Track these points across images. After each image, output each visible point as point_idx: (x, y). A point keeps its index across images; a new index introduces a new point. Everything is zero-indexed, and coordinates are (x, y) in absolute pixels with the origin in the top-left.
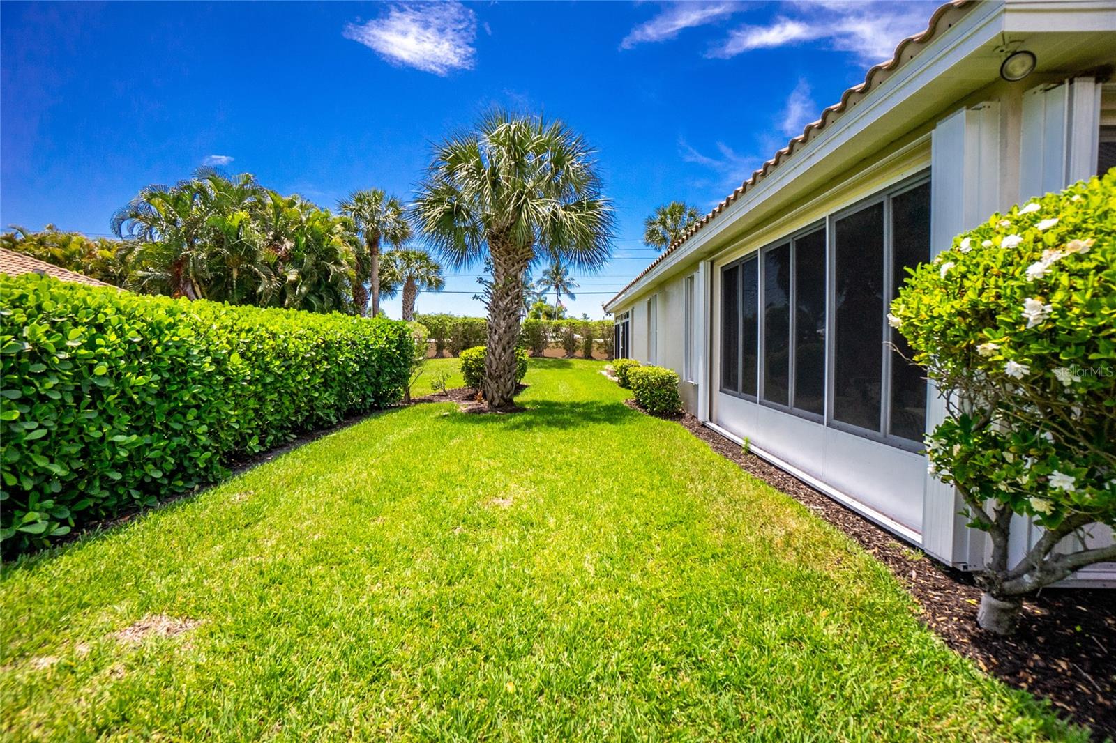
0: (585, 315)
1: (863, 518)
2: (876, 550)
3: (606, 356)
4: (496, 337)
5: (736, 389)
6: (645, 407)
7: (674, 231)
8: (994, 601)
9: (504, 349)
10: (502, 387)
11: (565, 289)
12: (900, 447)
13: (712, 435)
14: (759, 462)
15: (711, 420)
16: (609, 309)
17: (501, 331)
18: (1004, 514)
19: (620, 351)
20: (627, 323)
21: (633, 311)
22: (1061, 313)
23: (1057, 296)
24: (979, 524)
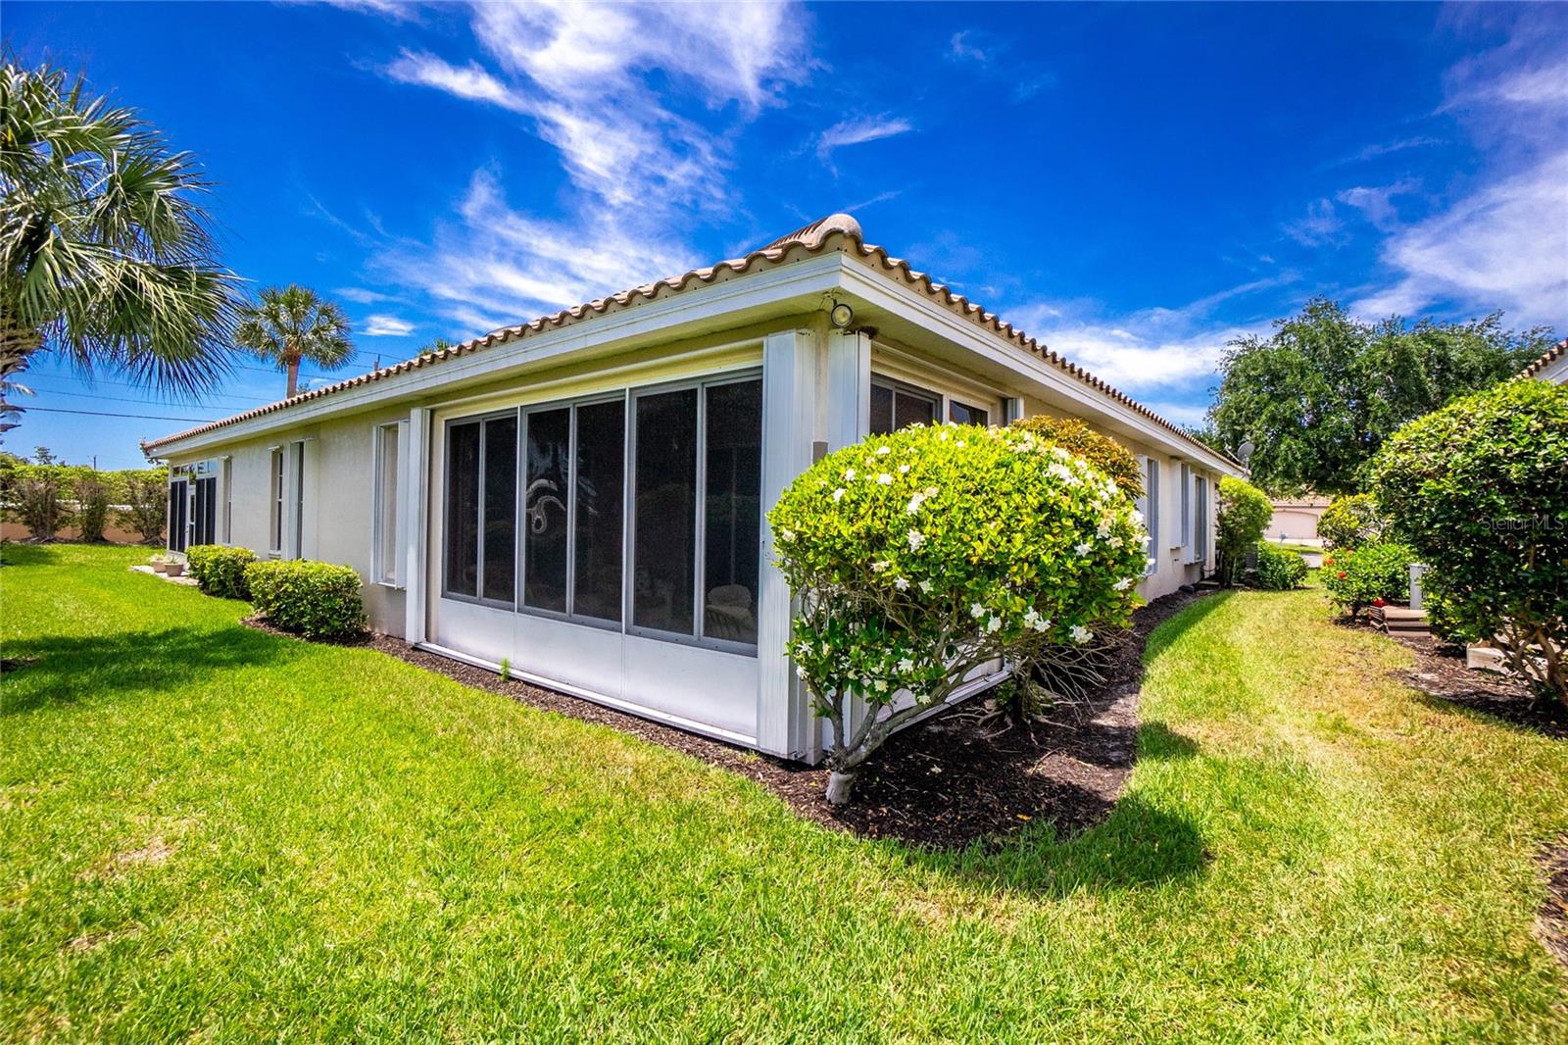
0: (44, 455)
1: (686, 732)
2: (716, 762)
3: (140, 536)
5: (473, 592)
6: (298, 630)
7: (295, 334)
8: (841, 777)
12: (717, 649)
13: (437, 661)
14: (530, 689)
15: (428, 639)
16: (155, 452)
18: (838, 699)
19: (188, 529)
20: (209, 481)
21: (228, 462)
22: (930, 542)
23: (927, 529)
24: (824, 712)
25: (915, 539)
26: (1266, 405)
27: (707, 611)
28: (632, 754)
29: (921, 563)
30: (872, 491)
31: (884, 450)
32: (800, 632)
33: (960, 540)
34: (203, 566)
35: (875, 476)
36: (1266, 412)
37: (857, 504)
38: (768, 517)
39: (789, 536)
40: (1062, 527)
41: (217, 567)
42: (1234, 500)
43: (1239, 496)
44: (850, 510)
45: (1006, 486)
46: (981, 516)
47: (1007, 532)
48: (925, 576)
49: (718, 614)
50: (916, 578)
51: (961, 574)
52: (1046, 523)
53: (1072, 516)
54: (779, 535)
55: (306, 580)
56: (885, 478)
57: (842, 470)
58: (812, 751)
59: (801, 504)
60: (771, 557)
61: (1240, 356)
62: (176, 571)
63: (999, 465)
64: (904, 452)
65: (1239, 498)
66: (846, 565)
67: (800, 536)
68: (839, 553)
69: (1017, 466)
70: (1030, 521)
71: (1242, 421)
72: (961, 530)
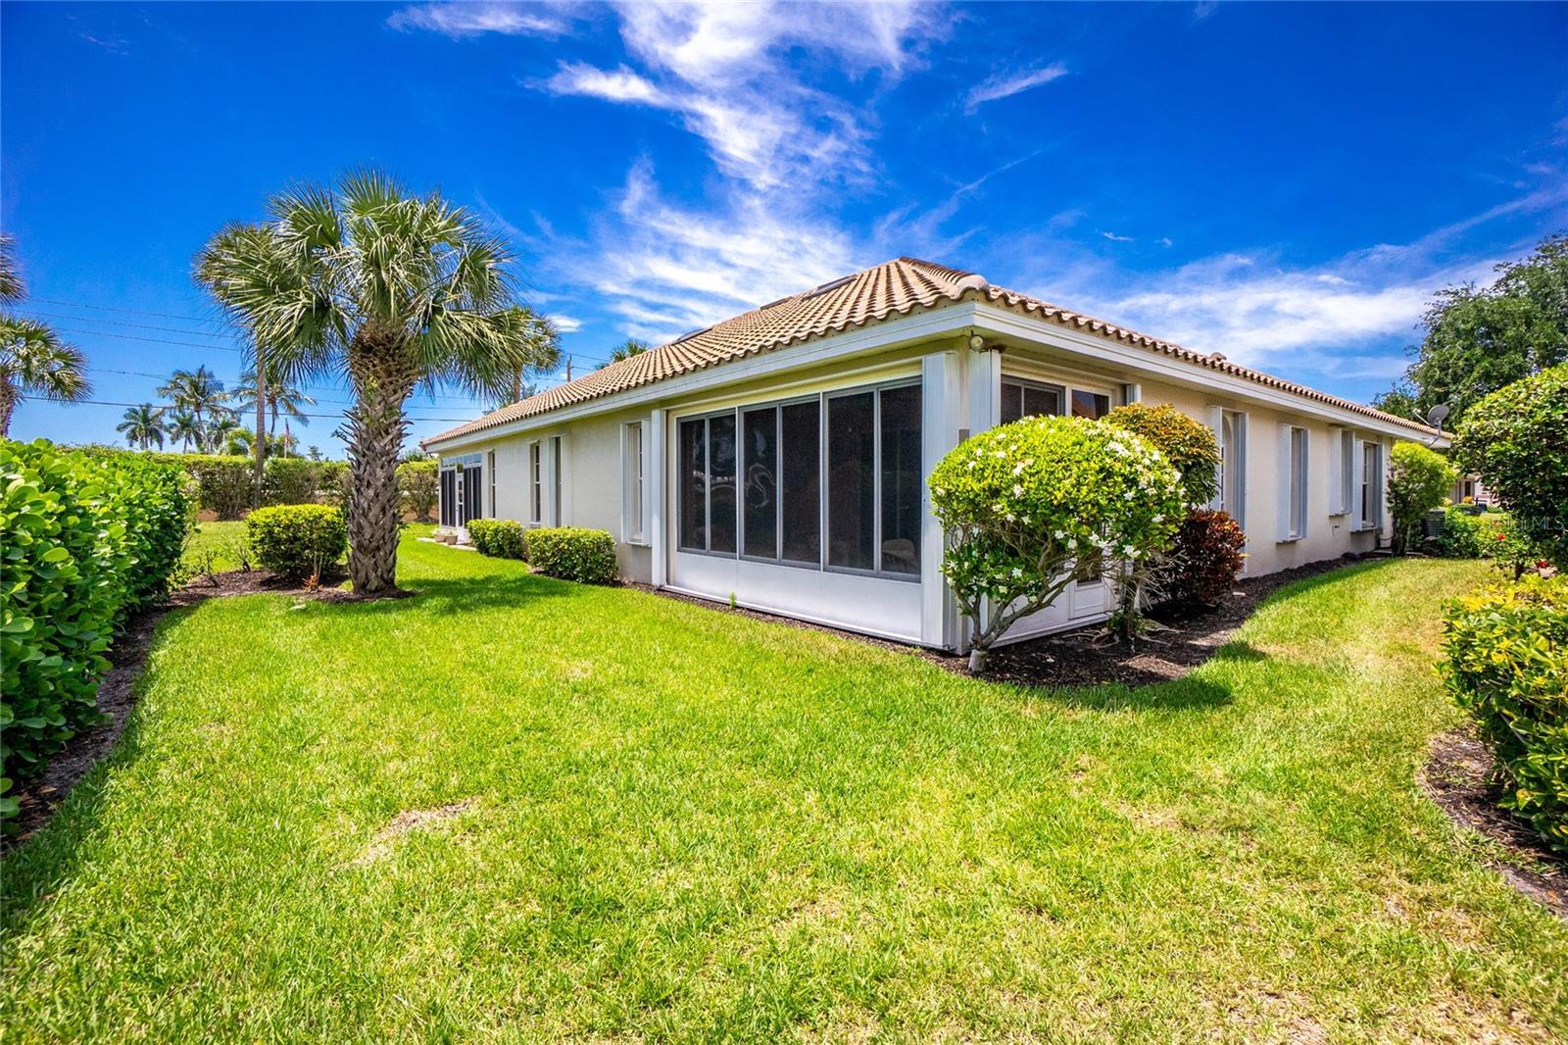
0: (315, 451)
1: (870, 637)
4: (371, 492)
5: (703, 547)
6: (573, 578)
8: (978, 652)
9: (383, 510)
10: (381, 562)
11: (290, 407)
12: (891, 579)
14: (752, 613)
15: (669, 582)
16: (430, 448)
17: (379, 484)
18: (977, 604)
19: (457, 508)
20: (475, 470)
21: (492, 456)
22: (1027, 492)
23: (1026, 484)
24: (967, 612)
25: (1018, 490)
26: (1478, 361)
27: (884, 554)
28: (835, 645)
29: (1022, 505)
30: (992, 462)
31: (1002, 436)
32: (950, 556)
33: (1046, 490)
34: (484, 535)
35: (995, 452)
36: (1477, 368)
37: (983, 470)
38: (927, 481)
39: (941, 492)
40: (1115, 482)
41: (496, 535)
42: (1406, 467)
43: (1411, 461)
44: (979, 474)
45: (1079, 457)
46: (1061, 476)
47: (1078, 485)
48: (1024, 513)
49: (891, 556)
50: (1019, 515)
51: (1047, 512)
52: (1104, 479)
53: (1122, 475)
54: (934, 492)
55: (578, 540)
56: (1001, 454)
57: (974, 449)
58: (960, 646)
59: (948, 471)
60: (930, 508)
61: (1449, 308)
62: (453, 541)
63: (1074, 444)
64: (1016, 437)
65: (1412, 464)
66: (977, 508)
67: (948, 491)
68: (972, 501)
69: (1087, 444)
70: (1093, 478)
71: (1448, 380)
72: (1047, 484)
